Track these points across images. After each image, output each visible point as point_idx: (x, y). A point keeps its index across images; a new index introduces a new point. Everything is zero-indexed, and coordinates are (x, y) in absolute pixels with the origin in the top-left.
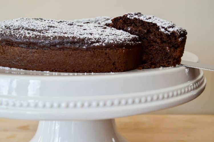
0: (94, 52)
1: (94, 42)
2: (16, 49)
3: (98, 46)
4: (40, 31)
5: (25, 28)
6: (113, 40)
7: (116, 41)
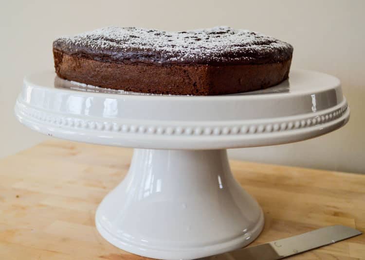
0: (170, 68)
1: (172, 56)
2: (91, 62)
3: (175, 61)
4: (118, 42)
5: (104, 38)
6: (195, 54)
7: (199, 56)
